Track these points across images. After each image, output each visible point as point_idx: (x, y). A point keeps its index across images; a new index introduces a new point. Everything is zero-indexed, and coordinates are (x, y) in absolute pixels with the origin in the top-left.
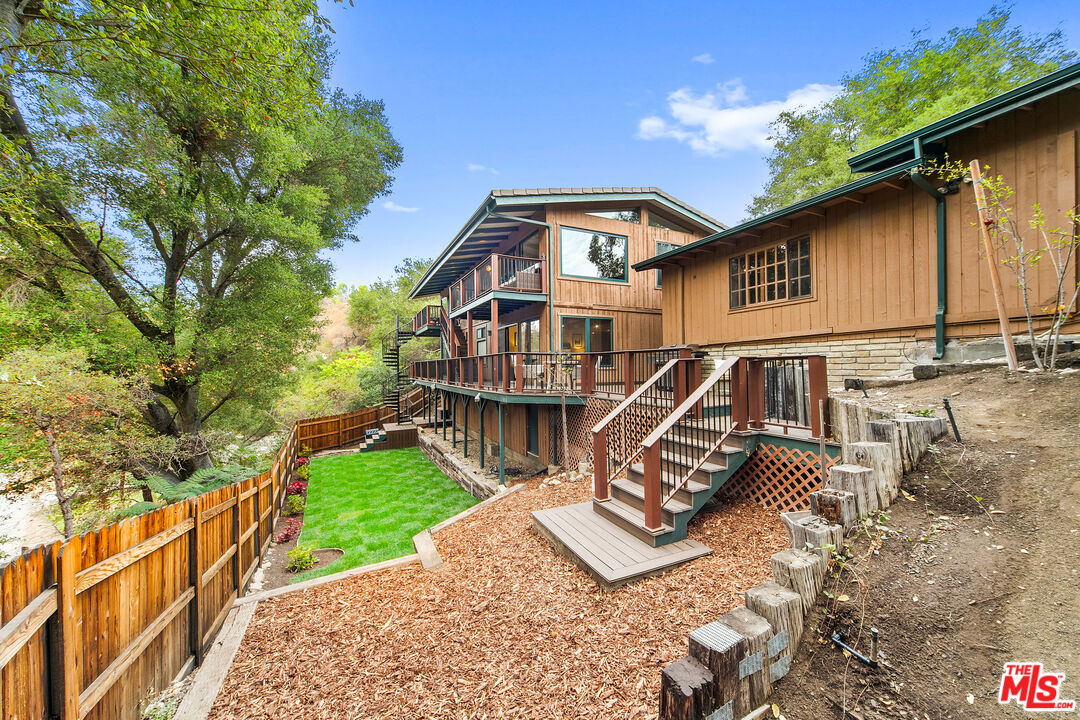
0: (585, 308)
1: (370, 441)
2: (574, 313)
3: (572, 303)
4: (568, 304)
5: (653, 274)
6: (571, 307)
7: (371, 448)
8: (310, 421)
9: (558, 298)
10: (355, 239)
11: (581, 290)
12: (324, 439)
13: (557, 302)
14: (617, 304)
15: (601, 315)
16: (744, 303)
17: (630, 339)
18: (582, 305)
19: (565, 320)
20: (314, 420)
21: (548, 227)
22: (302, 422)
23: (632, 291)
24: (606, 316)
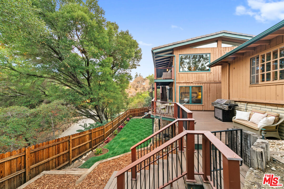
0: (190, 83)
1: (144, 116)
2: (185, 85)
3: (184, 81)
4: (182, 82)
5: (219, 68)
6: (183, 83)
7: (144, 118)
8: (132, 109)
9: (178, 80)
10: (139, 65)
11: (188, 76)
12: (136, 114)
13: (177, 81)
14: (205, 80)
15: (197, 85)
16: (257, 81)
17: (211, 94)
18: (188, 82)
19: (181, 87)
20: (133, 109)
21: (174, 56)
22: (130, 110)
23: (212, 74)
24: (199, 85)
